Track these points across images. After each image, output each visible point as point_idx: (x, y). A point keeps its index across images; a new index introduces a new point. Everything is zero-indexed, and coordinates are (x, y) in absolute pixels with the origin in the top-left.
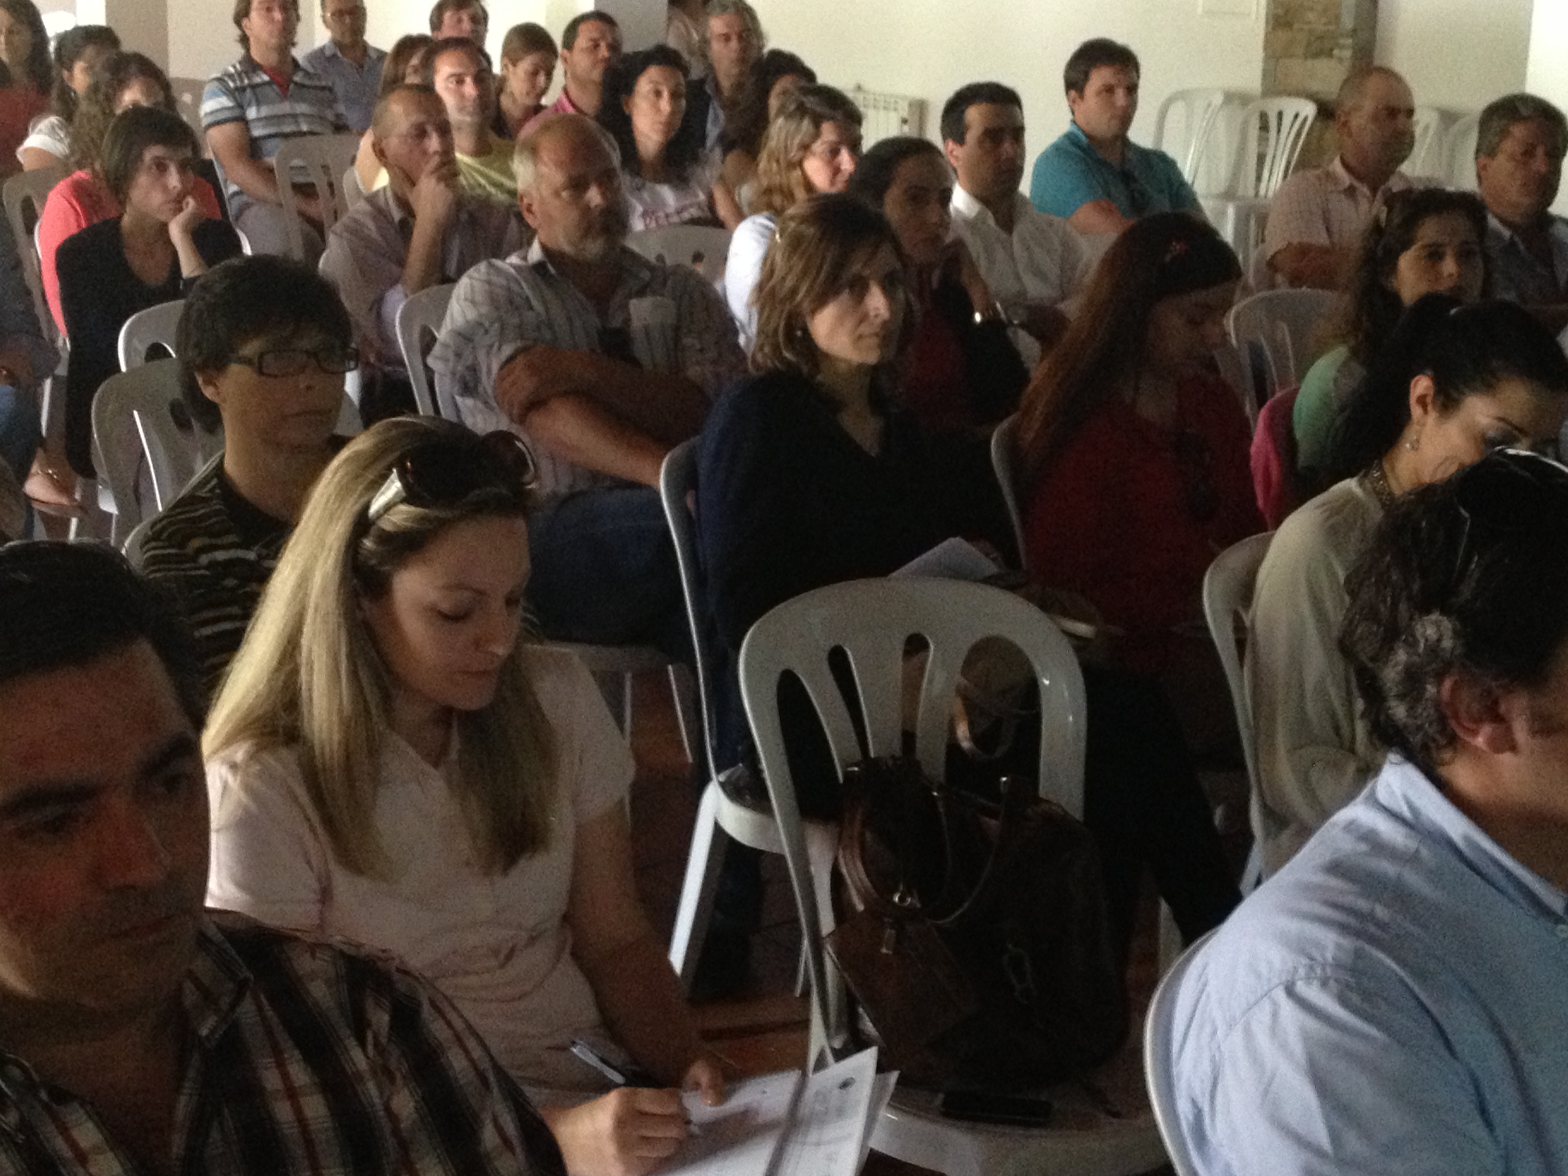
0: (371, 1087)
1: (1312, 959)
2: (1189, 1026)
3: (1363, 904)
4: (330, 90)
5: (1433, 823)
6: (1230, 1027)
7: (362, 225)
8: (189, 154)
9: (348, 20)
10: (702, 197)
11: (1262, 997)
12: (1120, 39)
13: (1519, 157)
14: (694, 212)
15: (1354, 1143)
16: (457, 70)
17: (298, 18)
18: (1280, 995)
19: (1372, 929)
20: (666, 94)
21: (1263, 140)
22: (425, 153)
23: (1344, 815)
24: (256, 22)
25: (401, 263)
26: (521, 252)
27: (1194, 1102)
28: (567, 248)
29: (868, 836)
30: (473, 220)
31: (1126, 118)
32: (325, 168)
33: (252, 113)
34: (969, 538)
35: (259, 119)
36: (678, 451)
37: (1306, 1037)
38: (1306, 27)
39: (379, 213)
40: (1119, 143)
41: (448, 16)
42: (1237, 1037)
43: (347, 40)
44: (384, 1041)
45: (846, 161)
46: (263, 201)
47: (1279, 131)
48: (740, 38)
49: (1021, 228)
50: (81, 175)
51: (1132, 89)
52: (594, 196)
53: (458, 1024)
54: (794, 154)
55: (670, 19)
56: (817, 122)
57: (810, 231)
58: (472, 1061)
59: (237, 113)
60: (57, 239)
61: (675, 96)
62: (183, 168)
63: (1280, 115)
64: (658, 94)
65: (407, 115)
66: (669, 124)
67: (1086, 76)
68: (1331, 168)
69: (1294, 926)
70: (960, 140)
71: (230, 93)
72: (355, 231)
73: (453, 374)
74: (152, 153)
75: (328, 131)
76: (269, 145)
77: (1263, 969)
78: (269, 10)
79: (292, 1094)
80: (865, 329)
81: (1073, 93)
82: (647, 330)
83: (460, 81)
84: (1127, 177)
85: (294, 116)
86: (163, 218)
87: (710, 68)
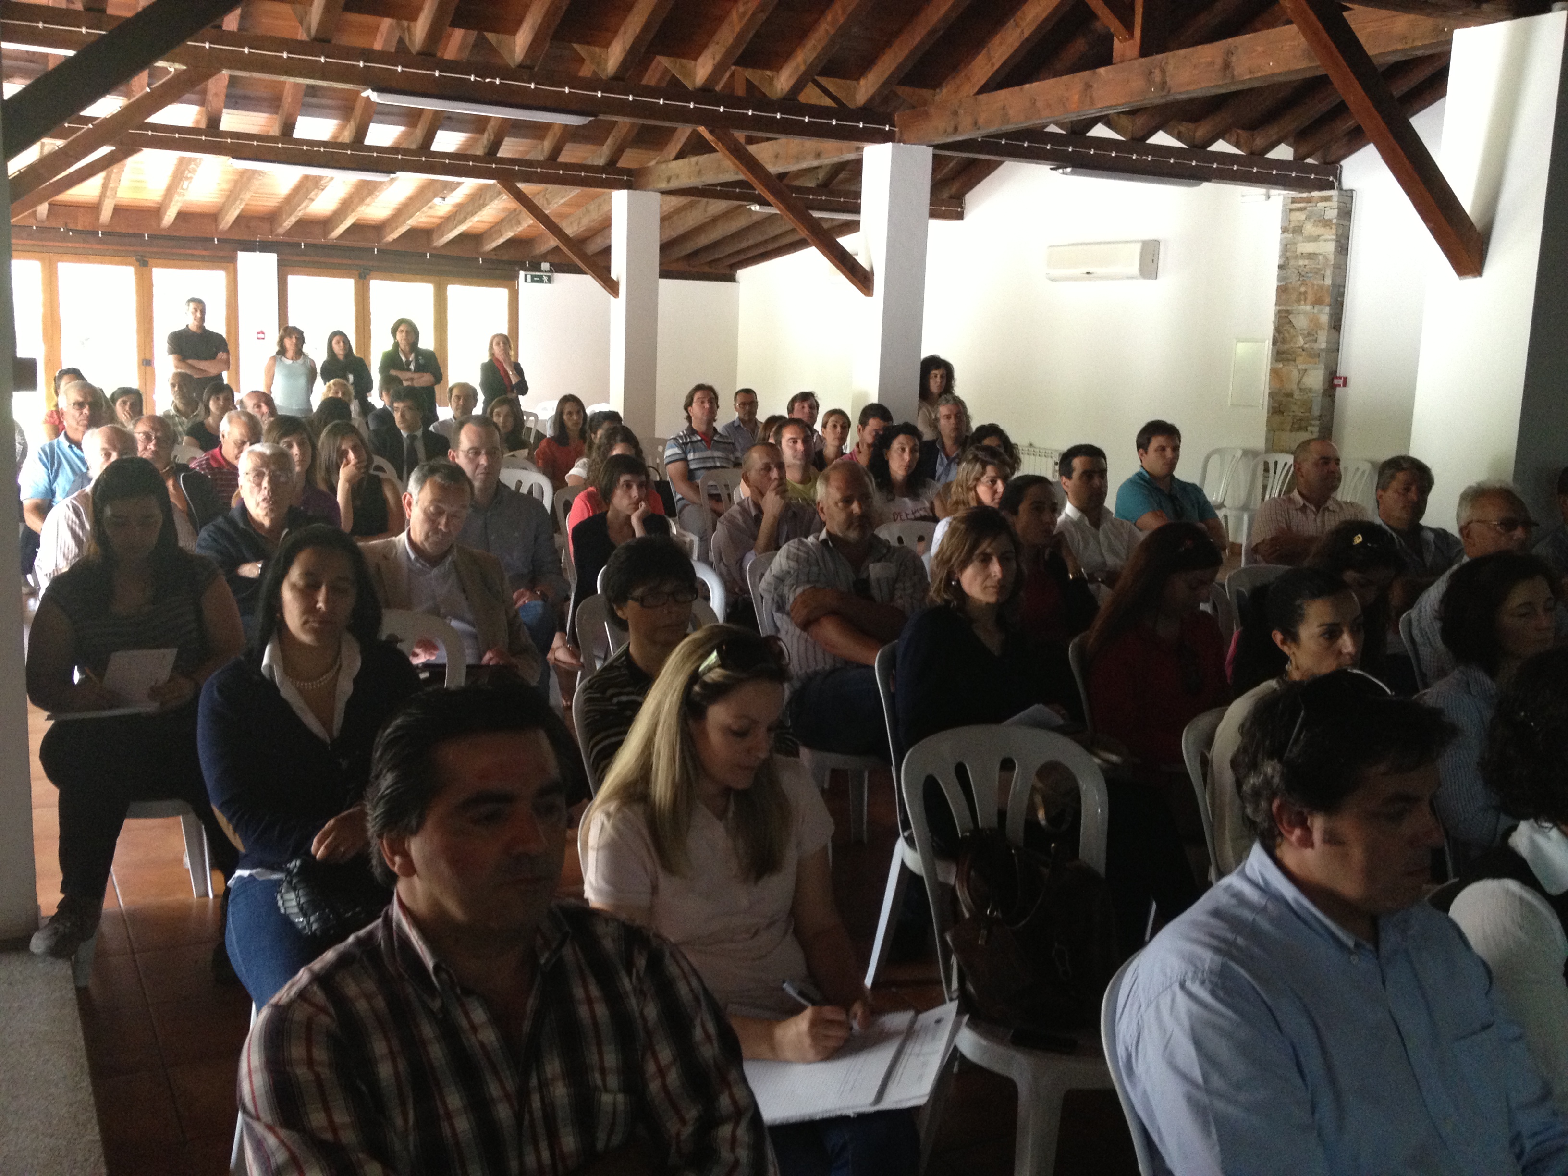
0: (633, 1001)
1: (1196, 967)
2: (1127, 1001)
3: (1230, 936)
4: (733, 444)
5: (1276, 889)
6: (1148, 1006)
7: (735, 518)
8: (643, 478)
9: (747, 408)
10: (927, 505)
11: (1166, 989)
12: (1169, 420)
13: (1400, 491)
14: (922, 513)
15: (1216, 1081)
16: (794, 436)
17: (718, 407)
18: (1177, 988)
19: (1234, 951)
20: (907, 450)
21: (1266, 477)
22: (770, 479)
23: (1226, 881)
24: (695, 409)
25: (755, 538)
26: (817, 534)
27: (1127, 1049)
28: (840, 534)
29: (972, 873)
30: (795, 514)
31: (1172, 464)
32: (727, 486)
33: (691, 456)
34: (1046, 703)
35: (694, 460)
36: (887, 647)
37: (1191, 1015)
38: (1291, 414)
39: (744, 511)
40: (1168, 478)
41: (797, 405)
42: (1152, 1010)
43: (746, 418)
44: (642, 973)
45: (1000, 486)
46: (694, 503)
47: (1275, 473)
48: (956, 416)
49: (1105, 526)
50: (591, 489)
51: (1176, 449)
52: (855, 507)
53: (687, 968)
54: (971, 483)
55: (920, 408)
56: (984, 465)
57: (962, 526)
58: (692, 990)
59: (683, 456)
60: (576, 521)
61: (912, 451)
62: (640, 486)
63: (1276, 463)
64: (903, 450)
65: (761, 459)
66: (909, 466)
67: (1149, 442)
68: (1291, 495)
69: (1189, 947)
70: (1069, 477)
71: (680, 446)
72: (731, 521)
73: (773, 599)
74: (624, 478)
75: (731, 466)
76: (699, 473)
77: (1168, 970)
78: (703, 402)
79: (590, 1001)
80: (989, 583)
81: (1141, 450)
82: (878, 580)
83: (795, 442)
84: (1172, 498)
85: (713, 458)
86: (628, 513)
87: (939, 434)
